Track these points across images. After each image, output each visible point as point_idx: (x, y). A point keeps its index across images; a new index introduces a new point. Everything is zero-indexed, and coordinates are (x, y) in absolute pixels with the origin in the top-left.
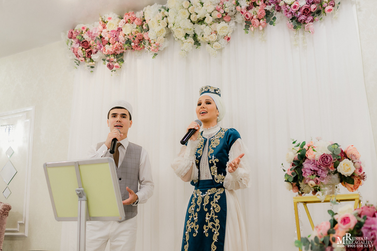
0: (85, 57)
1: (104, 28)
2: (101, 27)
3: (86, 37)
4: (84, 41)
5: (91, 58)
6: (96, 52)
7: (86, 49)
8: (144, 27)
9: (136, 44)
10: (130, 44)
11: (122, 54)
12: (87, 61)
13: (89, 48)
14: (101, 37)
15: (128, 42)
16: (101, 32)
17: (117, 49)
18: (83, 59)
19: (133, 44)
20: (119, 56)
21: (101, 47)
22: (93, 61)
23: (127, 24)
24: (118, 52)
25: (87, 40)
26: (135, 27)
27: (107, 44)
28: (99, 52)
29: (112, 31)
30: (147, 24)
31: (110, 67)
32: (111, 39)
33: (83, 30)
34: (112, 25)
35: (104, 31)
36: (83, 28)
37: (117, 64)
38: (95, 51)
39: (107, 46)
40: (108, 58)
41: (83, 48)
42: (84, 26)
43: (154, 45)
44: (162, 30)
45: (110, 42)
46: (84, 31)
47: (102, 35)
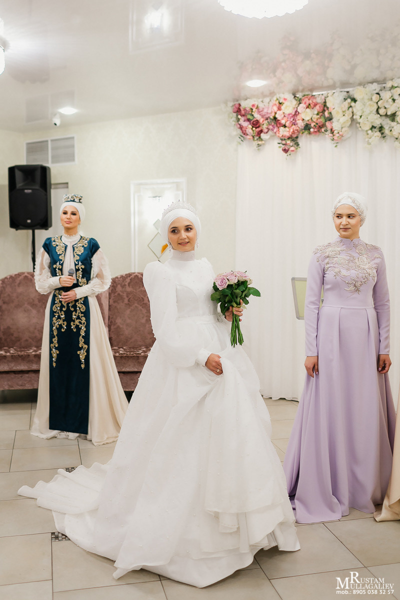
0: (253, 137)
1: (279, 109)
2: (275, 109)
3: (257, 116)
4: (255, 121)
5: (260, 137)
6: (267, 133)
7: (256, 128)
8: (326, 114)
9: (316, 130)
10: (309, 129)
11: (297, 137)
12: (256, 139)
13: (259, 127)
14: (275, 118)
15: (307, 127)
16: (276, 113)
17: (293, 132)
18: (252, 137)
19: (312, 130)
20: (294, 139)
21: (274, 128)
22: (262, 140)
23: (308, 109)
24: (295, 136)
25: (258, 119)
26: (316, 112)
27: (282, 126)
28: (270, 133)
29: (289, 114)
30: (330, 113)
31: (286, 151)
32: (288, 122)
33: (253, 108)
34: (289, 107)
35: (278, 112)
36: (253, 105)
37: (292, 149)
38: (266, 130)
39: (282, 129)
40: (284, 142)
41: (253, 127)
42: (253, 103)
43: (338, 135)
44: (347, 120)
45: (287, 124)
46: (254, 110)
47: (277, 116)
